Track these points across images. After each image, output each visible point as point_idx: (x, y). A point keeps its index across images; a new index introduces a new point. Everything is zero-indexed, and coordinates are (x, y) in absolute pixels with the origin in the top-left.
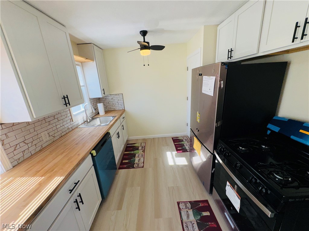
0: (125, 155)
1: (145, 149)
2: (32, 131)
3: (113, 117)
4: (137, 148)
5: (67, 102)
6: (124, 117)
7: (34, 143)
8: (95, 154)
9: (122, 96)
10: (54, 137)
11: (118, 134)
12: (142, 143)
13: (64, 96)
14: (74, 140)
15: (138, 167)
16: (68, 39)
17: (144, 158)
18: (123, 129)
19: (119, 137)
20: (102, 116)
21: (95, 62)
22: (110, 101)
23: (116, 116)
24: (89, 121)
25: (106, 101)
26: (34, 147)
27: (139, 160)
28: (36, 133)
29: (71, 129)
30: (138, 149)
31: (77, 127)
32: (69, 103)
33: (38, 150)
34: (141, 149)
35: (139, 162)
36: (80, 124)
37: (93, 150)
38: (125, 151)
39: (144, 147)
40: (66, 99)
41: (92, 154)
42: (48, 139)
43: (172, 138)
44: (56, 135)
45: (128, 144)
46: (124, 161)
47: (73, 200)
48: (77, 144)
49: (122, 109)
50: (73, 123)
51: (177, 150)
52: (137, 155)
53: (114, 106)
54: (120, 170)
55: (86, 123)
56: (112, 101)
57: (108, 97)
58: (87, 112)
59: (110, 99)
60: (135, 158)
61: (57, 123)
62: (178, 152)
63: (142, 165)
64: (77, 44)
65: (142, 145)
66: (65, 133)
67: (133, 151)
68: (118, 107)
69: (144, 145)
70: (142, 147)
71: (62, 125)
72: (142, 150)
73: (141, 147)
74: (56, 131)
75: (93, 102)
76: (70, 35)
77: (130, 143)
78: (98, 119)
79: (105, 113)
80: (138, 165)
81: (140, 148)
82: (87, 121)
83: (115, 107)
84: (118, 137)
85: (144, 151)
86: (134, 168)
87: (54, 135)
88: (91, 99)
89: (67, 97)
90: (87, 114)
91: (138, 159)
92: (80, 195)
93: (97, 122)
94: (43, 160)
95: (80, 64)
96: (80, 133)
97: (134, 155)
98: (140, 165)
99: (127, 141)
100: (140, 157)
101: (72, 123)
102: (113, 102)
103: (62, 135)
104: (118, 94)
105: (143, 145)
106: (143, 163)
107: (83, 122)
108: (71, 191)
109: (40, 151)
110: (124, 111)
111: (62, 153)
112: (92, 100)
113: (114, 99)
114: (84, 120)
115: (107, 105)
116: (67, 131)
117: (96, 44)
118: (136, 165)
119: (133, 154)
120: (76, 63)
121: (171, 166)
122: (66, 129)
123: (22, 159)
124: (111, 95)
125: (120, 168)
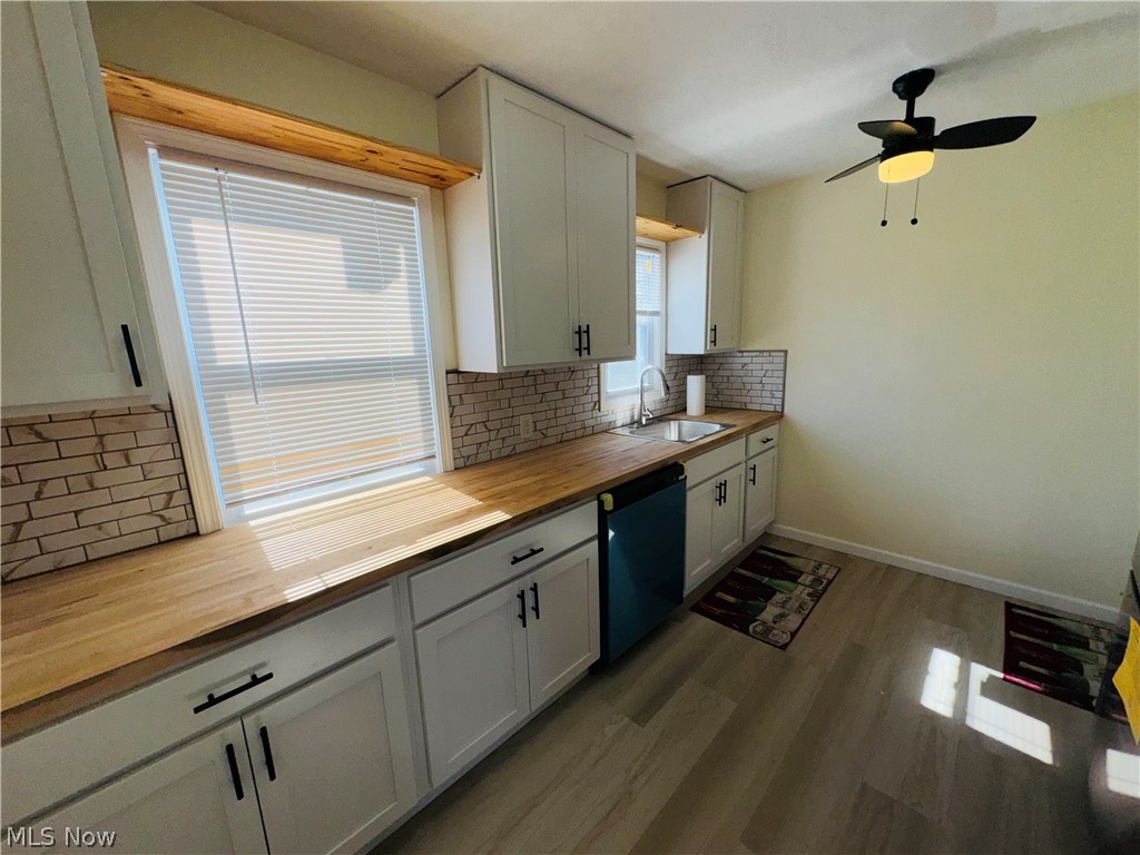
0: (733, 575)
1: (825, 590)
2: (505, 403)
3: (723, 425)
4: (793, 575)
5: (585, 345)
6: (768, 440)
7: (503, 433)
8: (609, 505)
9: (782, 360)
10: (545, 436)
11: (722, 486)
12: (825, 566)
13: (580, 327)
14: (580, 455)
15: (765, 636)
16: (630, 169)
17: (804, 620)
18: (754, 480)
19: (721, 499)
20: (691, 419)
21: (705, 236)
22: (735, 373)
23: (735, 426)
24: (644, 422)
25: (722, 373)
26: (498, 444)
27: (781, 616)
28: (509, 412)
29: (589, 431)
30: (794, 579)
31: (606, 431)
32: (588, 348)
33: (506, 451)
34: (807, 583)
35: (775, 622)
36: (619, 423)
37: (608, 491)
38: (741, 566)
39: (825, 581)
40: (584, 336)
41: (601, 504)
42: (531, 434)
43: (1009, 606)
44: (550, 433)
45: (762, 548)
46: (719, 594)
47: (516, 587)
48: (580, 465)
49: (771, 408)
50: (600, 414)
51: (1010, 667)
52: (778, 597)
53: (744, 392)
54: (696, 616)
55: (636, 425)
56: (742, 373)
57: (731, 360)
58: (645, 395)
59: (735, 366)
60: (767, 601)
61: (559, 404)
62: (1008, 677)
63: (785, 638)
64: (669, 187)
65: (821, 572)
66: (572, 435)
67: (772, 575)
68: (759, 400)
69: (830, 576)
70: (815, 580)
71: (569, 411)
72: (811, 590)
73: (811, 578)
74: (553, 422)
75: (674, 370)
76: (639, 158)
77: (772, 547)
78: (674, 425)
79: (706, 413)
80: (768, 630)
81: (806, 579)
82: (639, 422)
83: (748, 399)
84: (720, 501)
85: (816, 597)
86: (746, 632)
87: (544, 432)
88: (670, 358)
89: (587, 332)
90: (645, 400)
91: (777, 611)
92: (535, 589)
93: (671, 432)
94: (502, 473)
95: (662, 245)
96: (602, 445)
97: (769, 594)
98: (774, 635)
99: (766, 535)
100: (788, 607)
101: (596, 413)
102: (745, 380)
103: (566, 437)
104: (770, 351)
105: (827, 572)
106: (793, 635)
107: (628, 421)
108: (516, 560)
109: (508, 456)
110: (779, 416)
111: (539, 474)
112: (675, 363)
113: (750, 367)
114: (632, 417)
115: (724, 386)
116: (579, 433)
117: (722, 176)
118: (759, 629)
119: (765, 586)
120: (639, 240)
121: (931, 717)
122: (578, 425)
123: (472, 459)
124: (743, 352)
125: (696, 609)
